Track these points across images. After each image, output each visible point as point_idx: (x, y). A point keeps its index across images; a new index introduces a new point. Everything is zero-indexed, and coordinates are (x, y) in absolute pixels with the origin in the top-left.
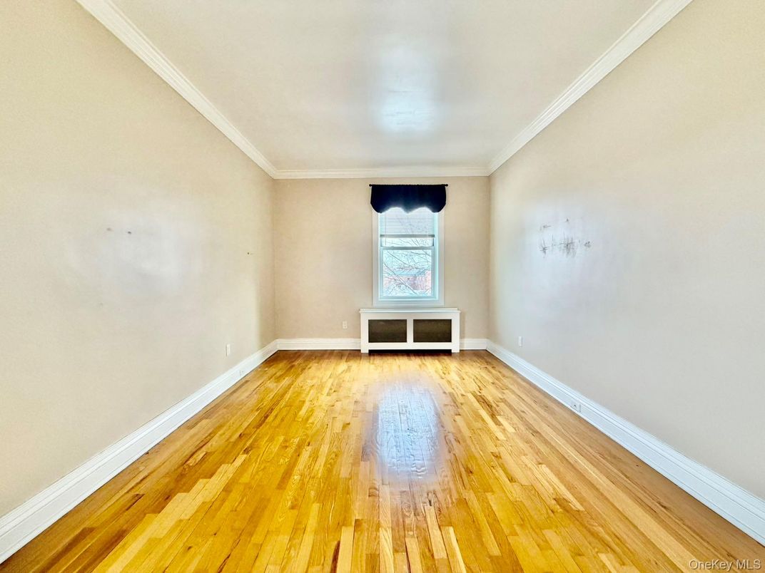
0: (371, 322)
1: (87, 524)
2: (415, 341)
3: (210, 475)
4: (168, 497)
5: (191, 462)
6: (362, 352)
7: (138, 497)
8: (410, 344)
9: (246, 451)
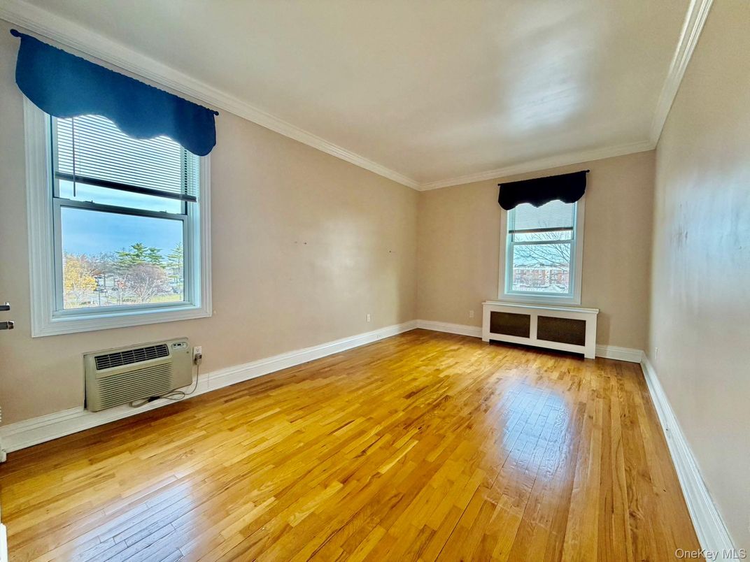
0: (493, 314)
1: (275, 378)
2: (538, 338)
3: (325, 378)
4: (304, 380)
5: (322, 371)
6: (483, 340)
7: (295, 376)
8: (533, 340)
9: (348, 374)
